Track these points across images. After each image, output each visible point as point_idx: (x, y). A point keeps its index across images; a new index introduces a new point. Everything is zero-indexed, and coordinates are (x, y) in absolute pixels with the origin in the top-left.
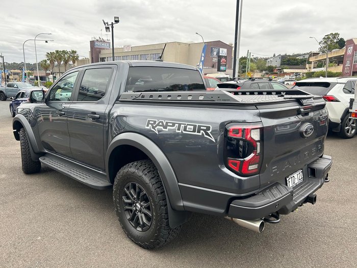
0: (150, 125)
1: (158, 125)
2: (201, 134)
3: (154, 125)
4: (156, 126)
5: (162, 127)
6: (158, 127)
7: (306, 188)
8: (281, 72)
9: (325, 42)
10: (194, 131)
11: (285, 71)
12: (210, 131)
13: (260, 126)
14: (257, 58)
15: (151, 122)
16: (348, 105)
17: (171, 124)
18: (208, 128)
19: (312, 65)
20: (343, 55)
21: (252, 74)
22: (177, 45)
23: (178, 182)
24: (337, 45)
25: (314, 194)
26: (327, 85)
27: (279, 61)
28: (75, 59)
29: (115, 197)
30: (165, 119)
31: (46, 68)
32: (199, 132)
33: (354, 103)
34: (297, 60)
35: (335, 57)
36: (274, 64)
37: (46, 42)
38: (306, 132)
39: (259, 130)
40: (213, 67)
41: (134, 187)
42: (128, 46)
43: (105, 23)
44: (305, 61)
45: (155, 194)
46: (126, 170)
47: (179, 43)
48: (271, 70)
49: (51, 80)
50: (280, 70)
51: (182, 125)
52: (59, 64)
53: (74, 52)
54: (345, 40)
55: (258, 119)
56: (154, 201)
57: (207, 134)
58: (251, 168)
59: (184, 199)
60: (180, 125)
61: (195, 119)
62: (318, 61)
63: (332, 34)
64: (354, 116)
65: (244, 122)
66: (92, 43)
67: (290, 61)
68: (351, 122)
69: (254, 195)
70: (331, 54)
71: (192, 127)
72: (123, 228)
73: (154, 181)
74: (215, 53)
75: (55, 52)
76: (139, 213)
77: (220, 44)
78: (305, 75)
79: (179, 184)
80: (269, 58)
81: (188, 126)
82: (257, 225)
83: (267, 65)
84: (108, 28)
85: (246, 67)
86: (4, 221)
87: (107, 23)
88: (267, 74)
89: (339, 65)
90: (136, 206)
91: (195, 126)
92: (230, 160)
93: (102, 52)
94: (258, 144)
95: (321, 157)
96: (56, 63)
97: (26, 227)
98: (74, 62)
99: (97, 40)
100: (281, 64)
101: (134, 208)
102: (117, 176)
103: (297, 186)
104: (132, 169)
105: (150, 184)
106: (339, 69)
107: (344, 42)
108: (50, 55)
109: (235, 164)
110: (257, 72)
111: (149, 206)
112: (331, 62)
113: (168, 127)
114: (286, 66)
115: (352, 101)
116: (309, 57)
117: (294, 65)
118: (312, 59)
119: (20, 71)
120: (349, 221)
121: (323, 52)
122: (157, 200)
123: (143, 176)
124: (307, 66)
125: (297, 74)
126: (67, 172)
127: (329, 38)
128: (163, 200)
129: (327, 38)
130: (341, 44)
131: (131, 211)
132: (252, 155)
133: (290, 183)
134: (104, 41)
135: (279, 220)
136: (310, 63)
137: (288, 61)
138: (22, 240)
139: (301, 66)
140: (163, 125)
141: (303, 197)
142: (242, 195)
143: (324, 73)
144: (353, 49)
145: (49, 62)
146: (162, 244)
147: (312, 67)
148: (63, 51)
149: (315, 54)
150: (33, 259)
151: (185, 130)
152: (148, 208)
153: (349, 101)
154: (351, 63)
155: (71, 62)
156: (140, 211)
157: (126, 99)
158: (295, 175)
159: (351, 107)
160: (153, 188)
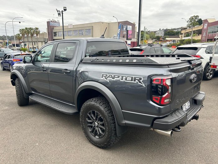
0: (104, 77)
1: (109, 77)
2: (136, 82)
3: (106, 77)
4: (107, 78)
5: (111, 78)
6: (109, 78)
7: (192, 111)
8: (164, 40)
9: (191, 21)
10: (132, 80)
11: (167, 39)
12: (142, 80)
13: (171, 77)
14: (150, 31)
15: (104, 75)
16: (209, 61)
17: (117, 77)
18: (141, 79)
19: (183, 36)
20: (202, 29)
21: (147, 41)
22: (101, 24)
23: (122, 110)
24: (198, 23)
25: (197, 114)
26: (196, 49)
27: (163, 33)
28: (38, 33)
29: (82, 119)
30: (113, 74)
31: (20, 39)
32: (135, 81)
33: (212, 60)
34: (174, 32)
35: (197, 30)
36: (160, 35)
37: (20, 22)
38: (193, 79)
39: (170, 79)
40: (123, 37)
41: (94, 113)
42: (71, 25)
43: (57, 11)
44: (179, 33)
45: (108, 117)
46: (88, 103)
47: (103, 23)
48: (158, 39)
49: (23, 47)
50: (164, 39)
51: (124, 77)
52: (28, 36)
53: (37, 29)
54: (203, 20)
55: (170, 73)
56: (107, 121)
57: (140, 82)
58: (166, 101)
59: (125, 119)
60: (122, 77)
61: (132, 74)
62: (186, 33)
63: (194, 16)
64: (212, 67)
65: (162, 75)
66: (48, 23)
67: (170, 33)
68: (210, 71)
69: (167, 116)
70: (194, 29)
71: (131, 78)
72: (86, 137)
73: (106, 109)
74: (125, 29)
75: (25, 29)
76: (97, 128)
77: (127, 23)
78: (179, 41)
79: (122, 111)
80: (157, 31)
81: (128, 78)
82: (169, 133)
83: (156, 36)
84: (60, 14)
85: (143, 37)
86: (14, 135)
87: (59, 11)
88: (156, 41)
89: (199, 35)
90: (95, 124)
91: (132, 78)
92: (154, 97)
93: (55, 28)
94: (170, 87)
95: (199, 93)
96: (26, 35)
97: (28, 138)
98: (37, 35)
99: (51, 21)
100: (164, 35)
101: (94, 125)
102: (82, 107)
103: (187, 110)
104: (92, 102)
105: (105, 111)
106: (199, 37)
107: (202, 21)
108: (22, 31)
109: (157, 99)
110: (150, 40)
111: (103, 124)
112: (194, 33)
113: (115, 78)
114: (167, 36)
115: (211, 58)
116: (181, 30)
117: (172, 35)
118: (183, 32)
119: (2, 41)
120: (214, 129)
121: (190, 27)
122: (109, 120)
123: (100, 107)
124: (180, 36)
125: (174, 41)
126: (48, 105)
127: (193, 19)
128: (112, 120)
129: (192, 19)
130: (200, 22)
131: (92, 127)
132: (167, 94)
133: (184, 108)
134: (56, 22)
135: (180, 130)
136: (182, 34)
137: (168, 33)
138: (27, 146)
139: (176, 36)
140: (112, 77)
141: (192, 117)
142: (161, 116)
143: (191, 40)
144: (208, 25)
145: (21, 35)
146: (111, 145)
147: (183, 37)
148: (30, 28)
149: (185, 29)
150: (36, 156)
151: (126, 79)
152: (103, 125)
153: (209, 58)
154: (206, 34)
155: (35, 35)
156: (98, 127)
157: (87, 61)
158: (186, 104)
159: (210, 62)
160: (106, 113)
